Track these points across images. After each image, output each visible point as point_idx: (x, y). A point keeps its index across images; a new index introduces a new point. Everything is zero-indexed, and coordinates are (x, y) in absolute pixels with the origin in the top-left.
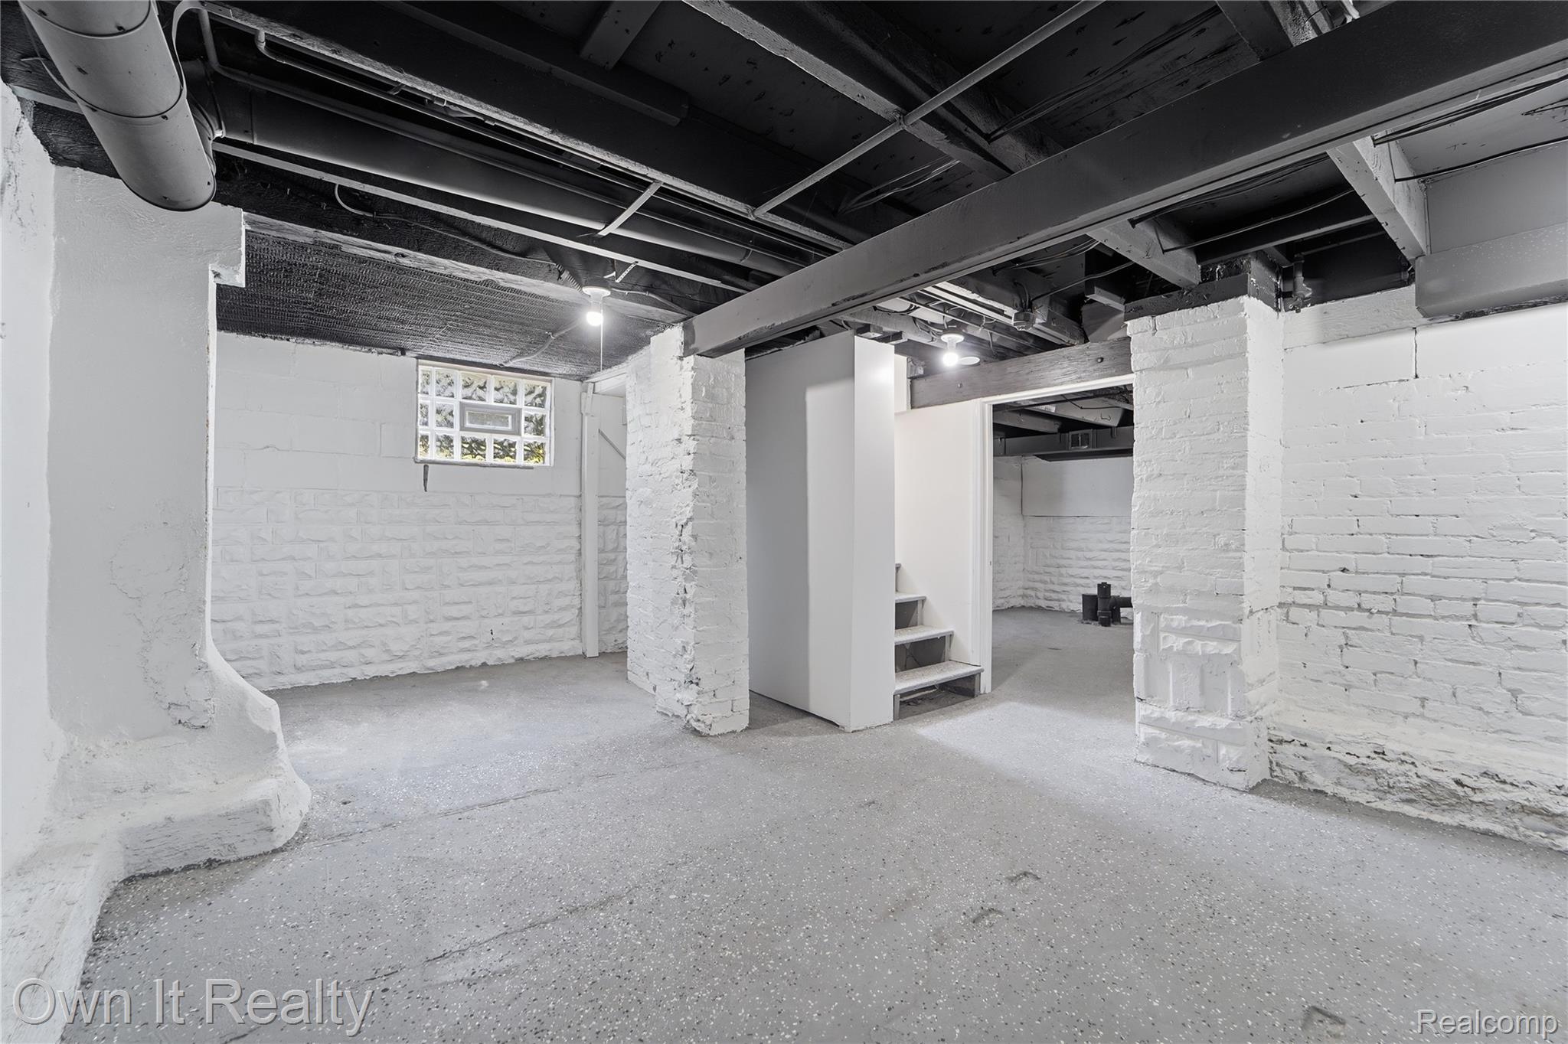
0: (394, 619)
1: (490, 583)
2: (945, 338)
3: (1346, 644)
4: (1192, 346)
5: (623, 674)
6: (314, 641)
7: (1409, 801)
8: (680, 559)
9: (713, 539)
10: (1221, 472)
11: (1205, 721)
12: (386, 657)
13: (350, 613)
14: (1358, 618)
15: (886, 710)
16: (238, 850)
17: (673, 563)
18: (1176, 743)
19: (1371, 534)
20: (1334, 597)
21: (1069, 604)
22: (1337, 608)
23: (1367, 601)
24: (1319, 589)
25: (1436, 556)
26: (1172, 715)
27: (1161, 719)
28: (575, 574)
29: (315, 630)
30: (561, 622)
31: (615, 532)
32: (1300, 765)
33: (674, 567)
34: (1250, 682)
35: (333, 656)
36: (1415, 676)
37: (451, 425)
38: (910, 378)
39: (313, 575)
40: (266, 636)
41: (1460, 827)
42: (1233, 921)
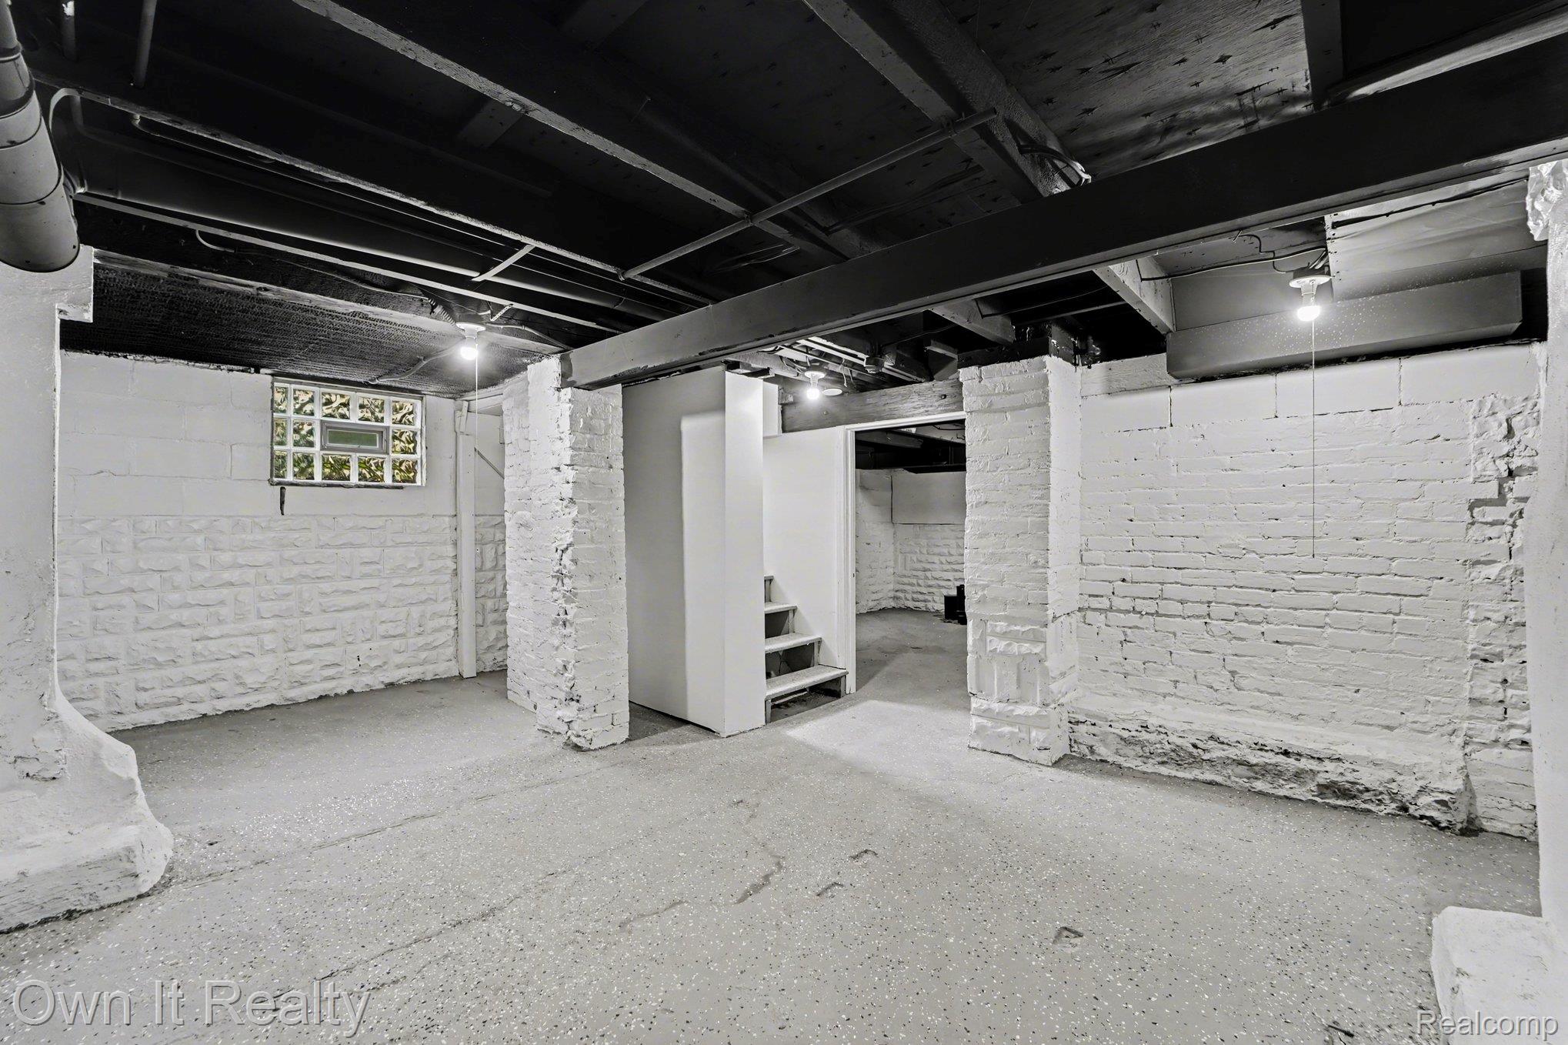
0: (250, 651)
1: (355, 608)
2: (808, 374)
3: (1125, 640)
4: (1011, 393)
5: (503, 694)
6: (157, 678)
7: (1163, 763)
8: (560, 582)
9: (593, 562)
10: (1031, 501)
11: (1021, 710)
12: (240, 690)
13: (199, 646)
14: (1134, 619)
15: (758, 714)
16: (100, 898)
17: (554, 586)
18: (999, 730)
19: (1141, 551)
20: (1118, 602)
21: (934, 604)
22: (1119, 611)
23: (1140, 604)
24: (1107, 596)
25: (1184, 568)
26: (996, 707)
27: (988, 710)
28: (450, 594)
29: (159, 665)
30: (435, 644)
31: (494, 551)
32: (1090, 741)
33: (554, 590)
34: (1053, 676)
35: (180, 692)
36: (1170, 664)
37: (311, 444)
38: (781, 404)
39: (155, 607)
40: (103, 675)
41: (1195, 780)
42: (1020, 871)
